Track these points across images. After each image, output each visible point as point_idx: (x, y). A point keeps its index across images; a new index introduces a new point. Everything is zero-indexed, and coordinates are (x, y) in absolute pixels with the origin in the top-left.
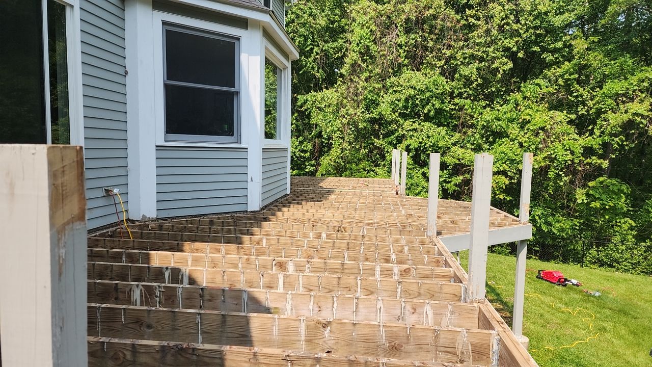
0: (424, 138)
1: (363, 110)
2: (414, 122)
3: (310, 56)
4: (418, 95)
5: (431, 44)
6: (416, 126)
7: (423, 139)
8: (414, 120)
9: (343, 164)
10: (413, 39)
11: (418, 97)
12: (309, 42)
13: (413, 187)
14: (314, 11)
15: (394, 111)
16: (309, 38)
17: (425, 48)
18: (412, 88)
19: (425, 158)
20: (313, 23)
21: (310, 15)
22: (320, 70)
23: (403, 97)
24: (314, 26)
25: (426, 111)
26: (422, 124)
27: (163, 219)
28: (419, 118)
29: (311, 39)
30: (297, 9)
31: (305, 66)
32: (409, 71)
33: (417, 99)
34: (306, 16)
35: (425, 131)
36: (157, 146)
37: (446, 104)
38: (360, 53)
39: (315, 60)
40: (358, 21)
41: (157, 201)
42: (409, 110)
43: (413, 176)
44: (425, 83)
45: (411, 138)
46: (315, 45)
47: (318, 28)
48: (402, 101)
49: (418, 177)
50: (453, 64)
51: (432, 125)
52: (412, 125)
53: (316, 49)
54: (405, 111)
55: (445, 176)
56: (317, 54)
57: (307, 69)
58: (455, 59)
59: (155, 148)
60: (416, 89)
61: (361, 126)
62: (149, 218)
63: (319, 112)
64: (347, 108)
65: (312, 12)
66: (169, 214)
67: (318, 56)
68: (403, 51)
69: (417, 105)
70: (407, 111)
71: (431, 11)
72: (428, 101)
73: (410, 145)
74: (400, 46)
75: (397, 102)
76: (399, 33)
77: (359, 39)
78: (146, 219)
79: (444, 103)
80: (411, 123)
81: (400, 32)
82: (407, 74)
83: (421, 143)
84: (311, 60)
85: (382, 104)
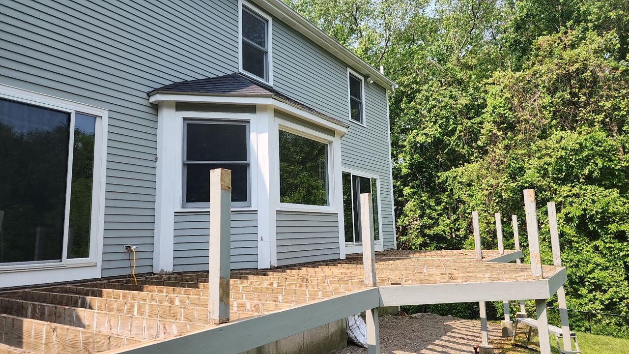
0: (588, 203)
1: (506, 179)
2: (573, 187)
3: (453, 134)
4: (572, 155)
5: (583, 99)
6: (576, 190)
7: (587, 205)
8: (573, 184)
9: (491, 239)
10: (559, 98)
11: (571, 157)
12: (451, 122)
13: (581, 263)
14: (454, 93)
15: (544, 176)
16: (451, 118)
17: (576, 104)
18: (563, 149)
19: (594, 228)
20: (454, 104)
21: (451, 97)
22: (465, 146)
23: (552, 160)
24: (455, 106)
25: (586, 172)
26: (584, 187)
27: (179, 273)
28: (578, 181)
29: (453, 119)
30: (438, 95)
31: (449, 145)
32: (558, 132)
33: (571, 160)
34: (446, 100)
35: (588, 196)
36: (175, 212)
37: (615, 162)
38: (495, 122)
39: (459, 137)
40: (491, 92)
41: (174, 258)
42: (564, 174)
43: (581, 250)
44: (578, 141)
45: (572, 205)
46: (459, 124)
47: (459, 107)
48: (553, 165)
49: (588, 251)
50: (618, 116)
51: (597, 187)
52: (571, 191)
53: (459, 127)
54: (560, 175)
55: (626, 249)
56: (461, 132)
57: (452, 147)
58: (619, 109)
59: (173, 214)
60: (567, 149)
61: (505, 196)
62: (166, 272)
63: (461, 186)
64: (487, 179)
65: (452, 95)
66: (183, 269)
67: (462, 134)
68: (549, 112)
69: (573, 167)
70: (562, 175)
71: (576, 66)
72: (587, 160)
73: (569, 213)
74: (544, 107)
75: (546, 167)
76: (542, 95)
77: (492, 109)
78: (164, 273)
79: (612, 161)
80: (569, 188)
81: (544, 93)
82: (556, 135)
83: (585, 210)
84: (454, 138)
85: (527, 171)
